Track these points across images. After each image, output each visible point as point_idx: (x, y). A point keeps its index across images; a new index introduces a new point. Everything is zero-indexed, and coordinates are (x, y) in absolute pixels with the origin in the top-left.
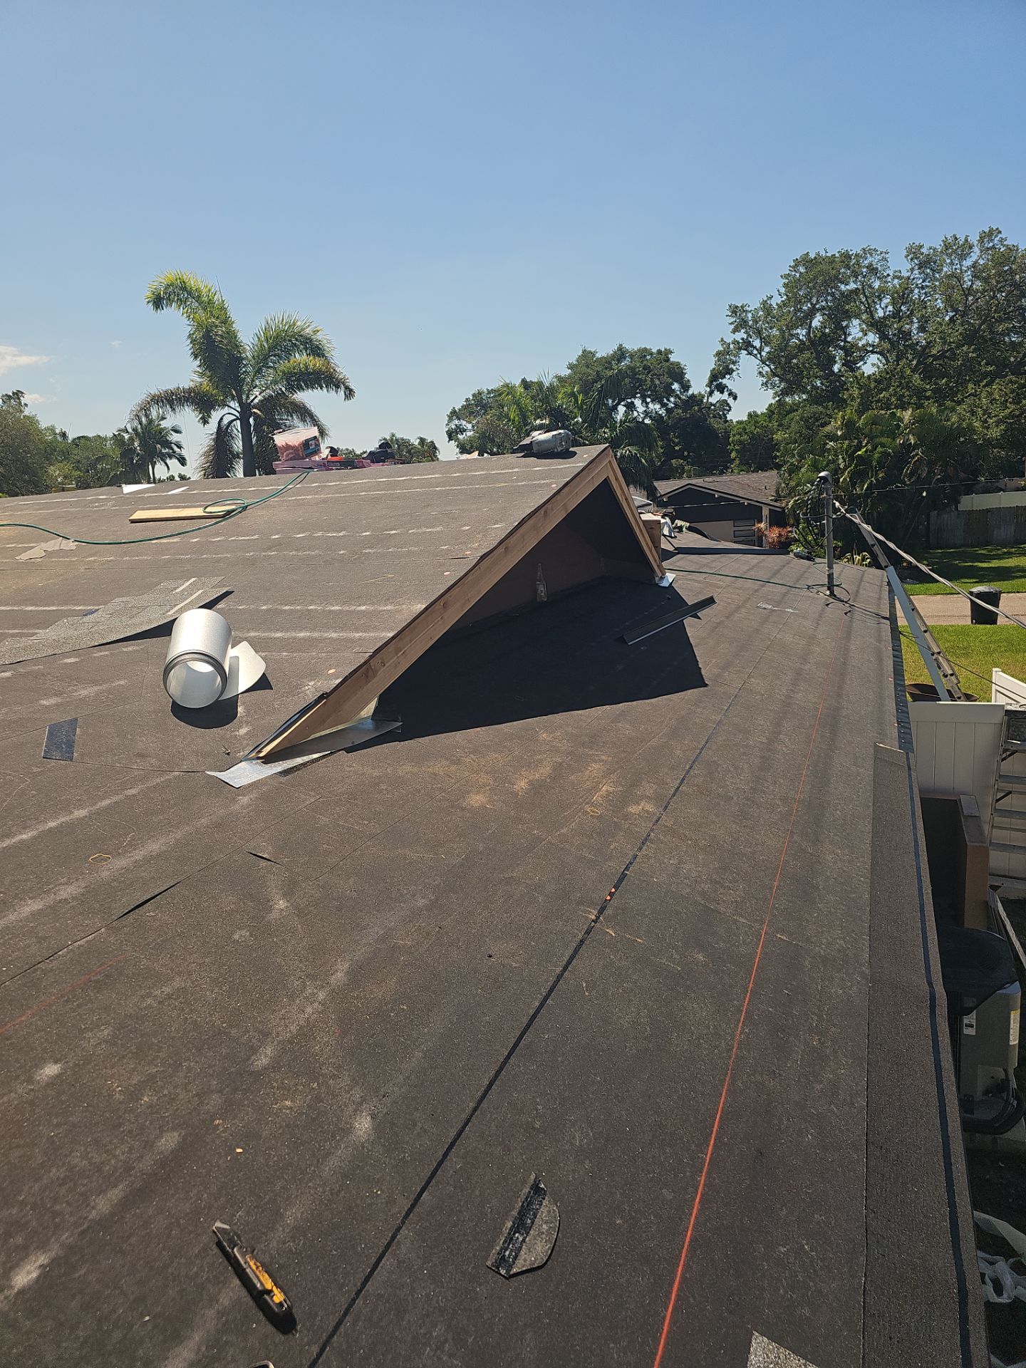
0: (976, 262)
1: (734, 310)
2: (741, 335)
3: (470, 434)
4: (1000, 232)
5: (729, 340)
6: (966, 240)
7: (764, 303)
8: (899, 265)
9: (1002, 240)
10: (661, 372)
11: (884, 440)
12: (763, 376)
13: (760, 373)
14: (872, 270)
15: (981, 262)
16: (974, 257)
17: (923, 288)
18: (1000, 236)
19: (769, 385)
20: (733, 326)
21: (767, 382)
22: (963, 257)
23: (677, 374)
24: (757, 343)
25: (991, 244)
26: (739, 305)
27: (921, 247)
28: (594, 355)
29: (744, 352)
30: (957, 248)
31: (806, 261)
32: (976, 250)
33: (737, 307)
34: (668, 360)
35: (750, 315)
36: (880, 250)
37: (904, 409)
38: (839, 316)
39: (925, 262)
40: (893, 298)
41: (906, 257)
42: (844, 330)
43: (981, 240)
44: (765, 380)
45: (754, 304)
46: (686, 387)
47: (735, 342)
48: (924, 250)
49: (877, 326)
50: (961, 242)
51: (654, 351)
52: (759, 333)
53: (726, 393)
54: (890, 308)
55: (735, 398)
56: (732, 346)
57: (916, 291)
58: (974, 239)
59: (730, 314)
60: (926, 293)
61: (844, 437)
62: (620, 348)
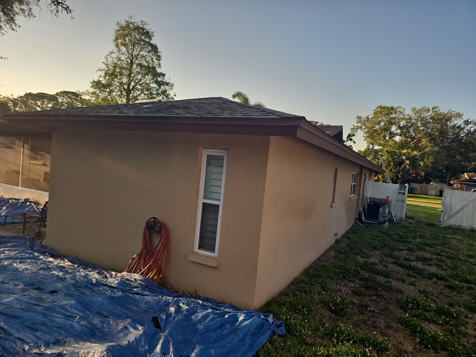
2: (359, 125)
4: (439, 107)
5: (355, 125)
6: (428, 108)
7: (367, 117)
8: (409, 112)
9: (439, 110)
12: (364, 137)
14: (401, 113)
15: (432, 115)
16: (430, 113)
17: (415, 119)
19: (366, 140)
20: (357, 122)
22: (427, 112)
25: (436, 110)
27: (416, 108)
29: (359, 129)
30: (425, 110)
31: (381, 107)
33: (359, 117)
35: (362, 119)
36: (403, 107)
39: (417, 113)
40: (406, 121)
41: (411, 110)
42: (390, 128)
43: (433, 108)
52: (364, 124)
54: (405, 124)
59: (357, 118)
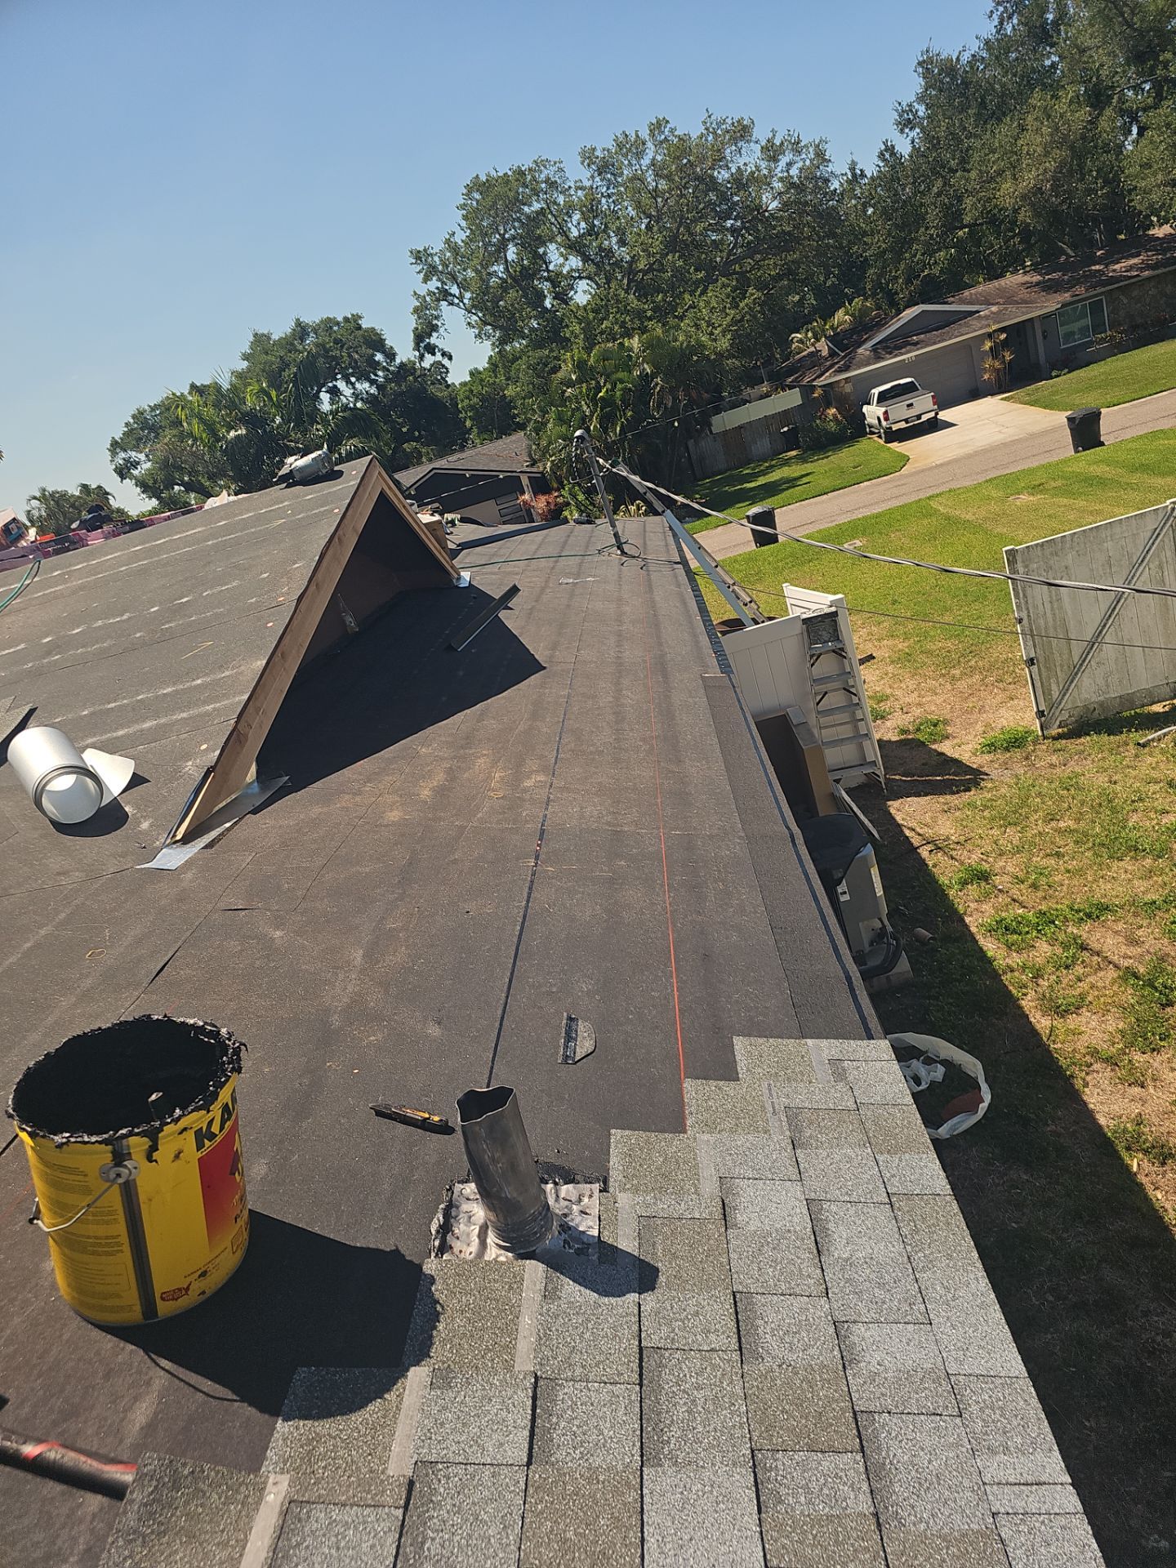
0: (654, 159)
1: (418, 256)
2: (434, 284)
3: (149, 465)
4: (667, 122)
5: (422, 291)
6: (637, 136)
7: (448, 241)
8: (578, 174)
9: (672, 131)
10: (356, 343)
11: (620, 375)
12: (474, 327)
13: (469, 323)
14: (552, 185)
15: (659, 158)
16: (650, 152)
17: (609, 196)
18: (669, 126)
19: (483, 336)
20: (422, 275)
21: (480, 332)
22: (639, 155)
23: (376, 342)
24: (455, 290)
25: (663, 137)
26: (421, 249)
27: (594, 149)
28: (269, 338)
29: (444, 303)
30: (630, 147)
31: (476, 186)
32: (649, 145)
33: (419, 252)
34: (359, 328)
35: (436, 259)
36: (552, 159)
37: (630, 336)
38: (532, 242)
39: (604, 167)
40: (583, 213)
41: (582, 163)
42: (543, 258)
43: (652, 133)
44: (477, 331)
45: (437, 246)
46: (391, 355)
47: (430, 293)
48: (598, 153)
49: (575, 247)
50: (633, 139)
51: (340, 319)
52: (454, 279)
53: (438, 354)
54: (583, 225)
55: (450, 358)
56: (428, 299)
57: (604, 201)
58: (645, 134)
59: (414, 261)
60: (613, 202)
61: (580, 381)
62: (298, 323)
